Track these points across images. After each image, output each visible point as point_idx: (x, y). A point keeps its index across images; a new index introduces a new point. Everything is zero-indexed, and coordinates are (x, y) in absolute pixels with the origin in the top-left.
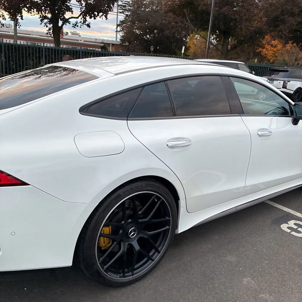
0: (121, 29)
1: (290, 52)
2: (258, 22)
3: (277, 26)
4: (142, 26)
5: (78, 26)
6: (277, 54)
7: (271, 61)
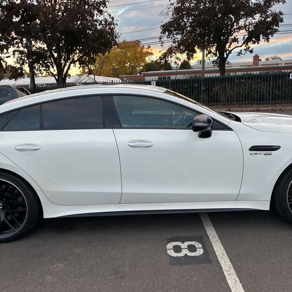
5: (242, 54)
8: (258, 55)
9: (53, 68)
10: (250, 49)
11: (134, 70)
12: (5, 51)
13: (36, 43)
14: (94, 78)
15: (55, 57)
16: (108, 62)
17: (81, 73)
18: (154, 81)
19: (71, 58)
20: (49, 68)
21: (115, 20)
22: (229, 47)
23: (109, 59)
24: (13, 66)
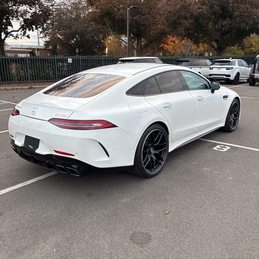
0: (44, 36)
1: (186, 45)
2: (161, 25)
3: (176, 28)
4: (66, 33)
5: (18, 38)
6: (176, 48)
7: (172, 53)
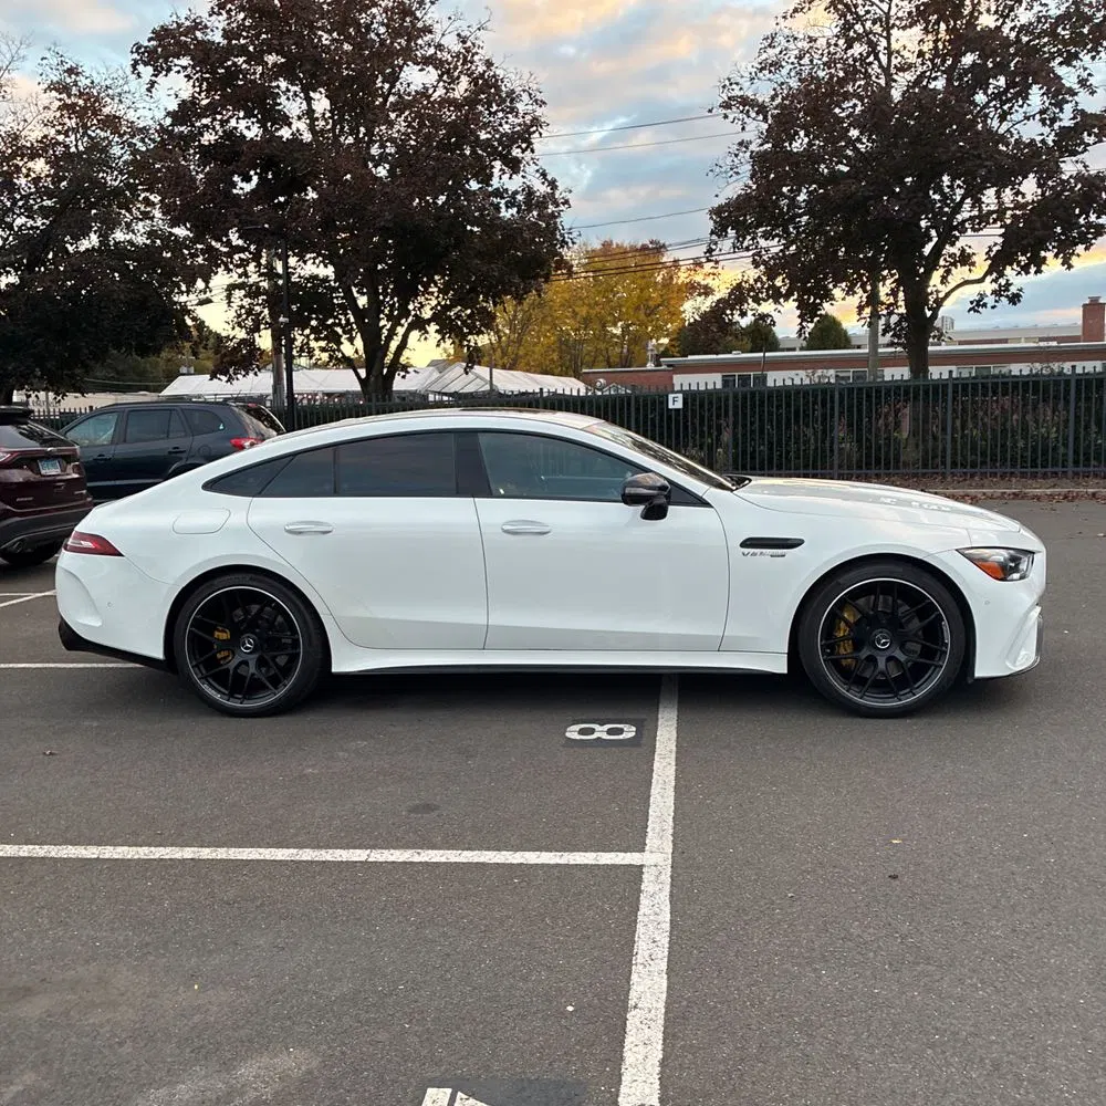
8: (1101, 301)
9: (352, 344)
10: (1013, 289)
11: (637, 348)
12: (200, 284)
13: (302, 265)
14: (488, 379)
15: (361, 307)
16: (544, 321)
17: (449, 356)
18: (678, 392)
19: (413, 313)
20: (339, 343)
21: (561, 188)
22: (944, 280)
23: (546, 310)
24: (224, 334)
